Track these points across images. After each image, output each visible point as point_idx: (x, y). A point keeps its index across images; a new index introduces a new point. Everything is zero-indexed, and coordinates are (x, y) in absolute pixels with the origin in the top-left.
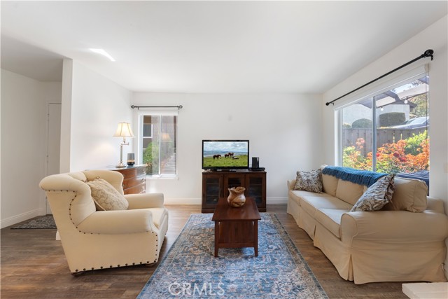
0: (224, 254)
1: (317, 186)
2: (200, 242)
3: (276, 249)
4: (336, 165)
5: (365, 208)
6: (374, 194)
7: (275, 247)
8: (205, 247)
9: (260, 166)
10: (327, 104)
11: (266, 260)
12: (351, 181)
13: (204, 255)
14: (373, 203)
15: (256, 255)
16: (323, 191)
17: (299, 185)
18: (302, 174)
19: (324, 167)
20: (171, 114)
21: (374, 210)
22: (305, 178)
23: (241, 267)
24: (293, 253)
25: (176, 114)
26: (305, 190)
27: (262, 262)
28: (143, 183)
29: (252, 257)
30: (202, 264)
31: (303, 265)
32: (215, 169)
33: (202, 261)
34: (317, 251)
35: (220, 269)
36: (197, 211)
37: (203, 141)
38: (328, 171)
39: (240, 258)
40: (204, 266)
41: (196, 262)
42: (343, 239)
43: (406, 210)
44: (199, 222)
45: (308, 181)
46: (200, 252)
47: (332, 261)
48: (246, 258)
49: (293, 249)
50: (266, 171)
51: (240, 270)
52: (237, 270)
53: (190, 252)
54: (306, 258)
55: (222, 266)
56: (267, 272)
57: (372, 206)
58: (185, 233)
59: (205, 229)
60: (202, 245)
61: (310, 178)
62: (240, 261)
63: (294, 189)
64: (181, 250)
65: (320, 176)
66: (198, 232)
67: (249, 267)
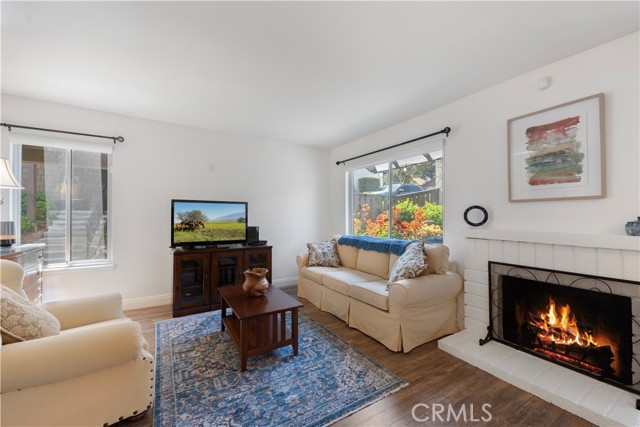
0: (252, 365)
1: (334, 259)
2: (203, 359)
3: (313, 341)
4: (347, 234)
5: (409, 275)
6: (414, 261)
7: (311, 339)
8: (217, 363)
9: (260, 239)
10: (338, 163)
11: (311, 357)
12: (377, 251)
13: (222, 374)
14: (416, 269)
15: (296, 353)
16: (340, 264)
17: (314, 260)
18: (315, 246)
19: (338, 237)
20: (96, 149)
21: (417, 276)
22: (320, 251)
23: (286, 373)
24: (335, 341)
25: (108, 151)
26: (321, 265)
27: (308, 359)
28: (40, 280)
29: (291, 357)
30: (229, 386)
31: (351, 349)
32: (189, 246)
33: (226, 382)
34: (355, 332)
35: (260, 384)
36: (165, 316)
37: (173, 201)
38: (344, 241)
39: (277, 363)
40: (233, 388)
41: (218, 386)
42: (391, 310)
43: (435, 273)
44: (180, 332)
45: (324, 254)
46: (212, 373)
47: (376, 337)
48: (285, 360)
49: (331, 336)
50: (268, 244)
51: (288, 376)
52: (282, 378)
53: (196, 376)
54: (350, 342)
55: (260, 379)
56: (319, 368)
57: (415, 273)
58: (165, 353)
59: (197, 340)
60: (209, 362)
61: (326, 250)
62: (280, 366)
63: (307, 265)
64: (179, 378)
65: (335, 247)
66: (189, 346)
67: (296, 369)
